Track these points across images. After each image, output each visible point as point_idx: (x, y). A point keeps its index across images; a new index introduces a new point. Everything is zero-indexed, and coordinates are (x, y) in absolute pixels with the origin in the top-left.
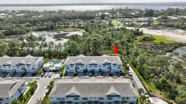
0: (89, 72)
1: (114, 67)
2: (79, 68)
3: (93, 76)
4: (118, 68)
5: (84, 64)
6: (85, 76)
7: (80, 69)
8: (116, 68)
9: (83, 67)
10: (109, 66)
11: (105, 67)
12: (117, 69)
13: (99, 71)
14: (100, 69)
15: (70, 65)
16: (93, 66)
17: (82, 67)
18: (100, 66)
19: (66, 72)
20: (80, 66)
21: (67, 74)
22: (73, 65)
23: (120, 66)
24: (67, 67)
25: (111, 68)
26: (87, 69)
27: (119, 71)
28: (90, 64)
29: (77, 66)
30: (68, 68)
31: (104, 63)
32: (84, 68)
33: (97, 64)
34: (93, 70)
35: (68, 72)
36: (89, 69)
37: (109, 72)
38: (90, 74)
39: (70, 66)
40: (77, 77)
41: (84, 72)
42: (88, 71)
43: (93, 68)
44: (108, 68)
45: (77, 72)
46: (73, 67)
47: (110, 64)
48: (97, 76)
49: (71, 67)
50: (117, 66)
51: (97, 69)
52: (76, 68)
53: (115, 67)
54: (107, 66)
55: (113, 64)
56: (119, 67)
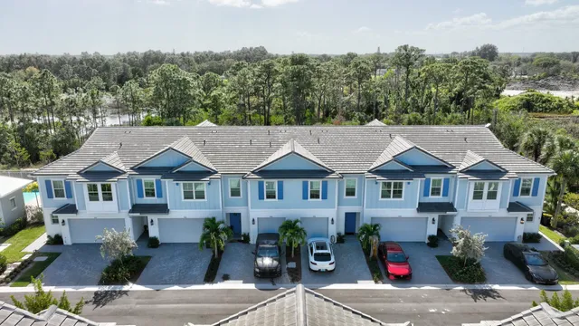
0: (253, 240)
1: (478, 195)
2: (163, 209)
3: (296, 276)
4: (514, 207)
5: (209, 173)
6: (210, 277)
7: (175, 213)
8: (493, 208)
9: (200, 195)
10: (436, 192)
11: (398, 194)
12: (504, 213)
13: (341, 239)
14: (351, 218)
15: (86, 174)
16: (293, 187)
17: (188, 196)
18: (351, 192)
19: (56, 240)
20: (172, 190)
21: (52, 257)
22: (117, 173)
23: (526, 192)
24: (59, 194)
25: (450, 207)
26: (235, 218)
27: (520, 230)
28: (264, 173)
29: (150, 193)
30: (71, 209)
31: (384, 158)
32: (213, 203)
33: (322, 173)
34: (291, 226)
35: (67, 240)
36: (257, 214)
37: (436, 241)
38: (267, 262)
39: (81, 190)
40: (131, 287)
41: (207, 242)
42: (247, 238)
43: (293, 204)
44: (423, 207)
45: (154, 243)
46: (108, 197)
47: (443, 168)
48: (327, 276)
49: (93, 197)
50: (504, 188)
51: (327, 214)
52: (136, 208)
53: (492, 195)
54: (414, 189)
55: (468, 171)
56: (522, 199)
